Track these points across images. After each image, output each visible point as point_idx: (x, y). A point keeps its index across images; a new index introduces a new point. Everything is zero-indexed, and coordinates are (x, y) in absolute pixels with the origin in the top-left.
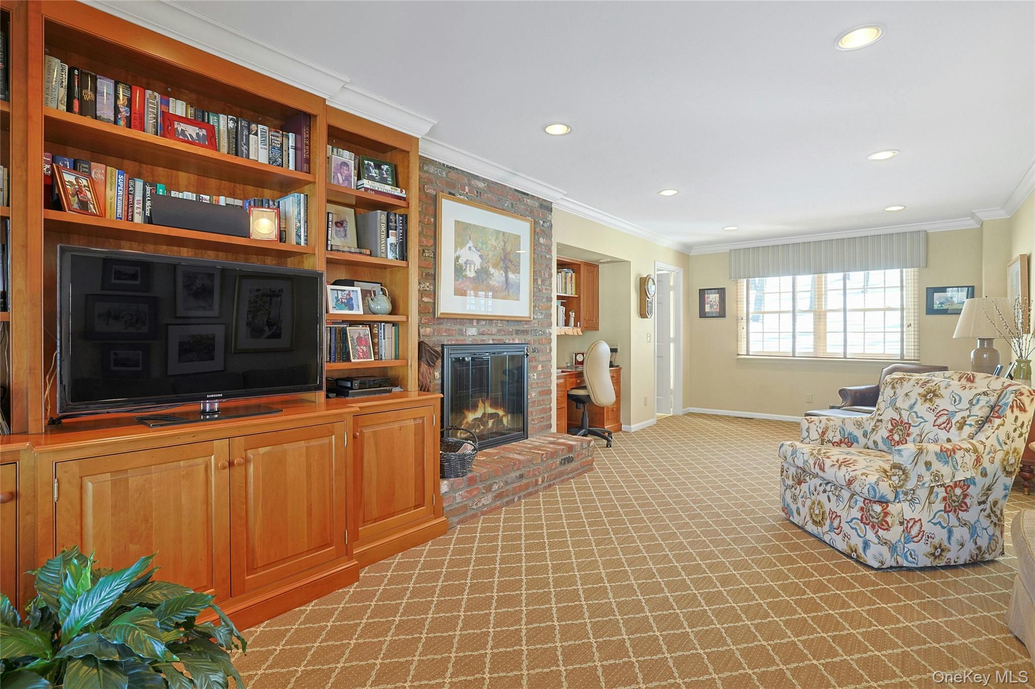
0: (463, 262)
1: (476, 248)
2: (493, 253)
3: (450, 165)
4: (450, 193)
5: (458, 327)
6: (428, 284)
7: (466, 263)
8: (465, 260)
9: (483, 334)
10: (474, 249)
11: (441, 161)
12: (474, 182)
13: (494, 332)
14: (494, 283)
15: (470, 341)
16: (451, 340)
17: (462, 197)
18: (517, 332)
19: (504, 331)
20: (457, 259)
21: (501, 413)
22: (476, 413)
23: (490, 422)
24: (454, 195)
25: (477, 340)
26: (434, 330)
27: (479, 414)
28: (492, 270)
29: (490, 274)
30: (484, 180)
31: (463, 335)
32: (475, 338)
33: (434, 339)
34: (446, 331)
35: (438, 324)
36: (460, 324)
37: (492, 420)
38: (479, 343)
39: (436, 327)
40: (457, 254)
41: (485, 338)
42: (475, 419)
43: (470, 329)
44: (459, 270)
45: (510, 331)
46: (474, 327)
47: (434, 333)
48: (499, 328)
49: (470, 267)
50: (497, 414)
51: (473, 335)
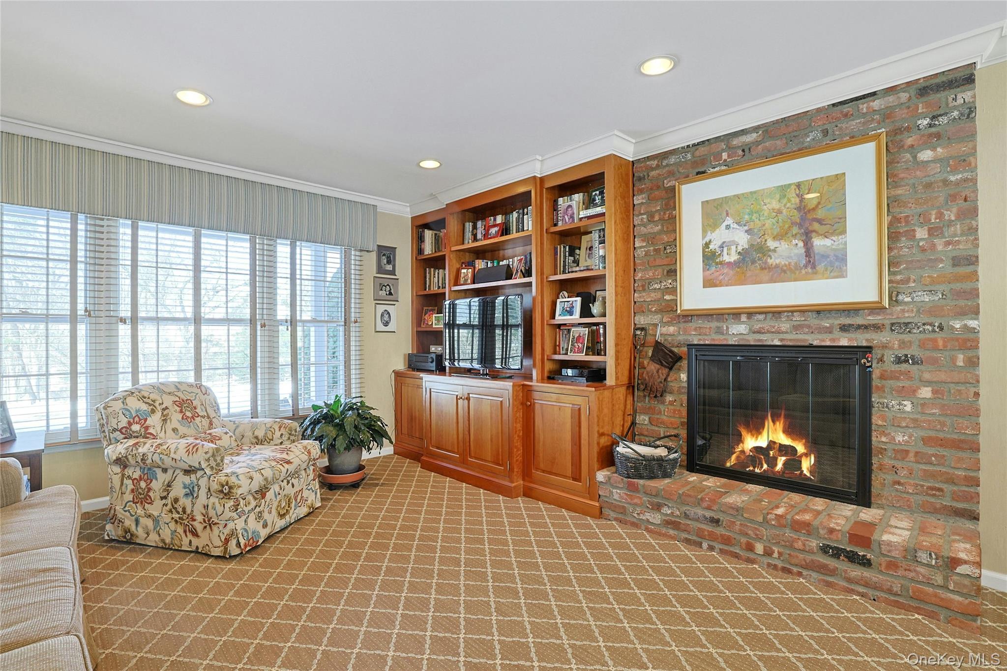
0: (716, 247)
1: (738, 223)
2: (774, 221)
3: (696, 142)
4: (698, 173)
5: (714, 324)
6: (670, 281)
7: (722, 247)
8: (719, 243)
9: (759, 332)
10: (736, 226)
11: (683, 145)
12: (735, 142)
13: (783, 329)
14: (778, 261)
15: (736, 341)
16: (705, 340)
17: (716, 169)
18: (844, 328)
19: (809, 327)
20: (707, 245)
21: (800, 448)
22: (759, 437)
23: (781, 461)
24: (704, 172)
25: (748, 341)
26: (680, 328)
27: (762, 442)
28: (771, 244)
29: (770, 250)
30: (756, 129)
31: (723, 334)
32: (746, 337)
33: (681, 338)
34: (695, 329)
35: (685, 322)
36: (718, 320)
37: (784, 458)
38: (752, 343)
39: (682, 325)
40: (707, 239)
41: (763, 337)
42: (758, 449)
43: (734, 326)
44: (710, 257)
45: (827, 328)
46: (743, 323)
47: (679, 332)
48: (795, 323)
49: (729, 249)
50: (794, 450)
51: (740, 334)
